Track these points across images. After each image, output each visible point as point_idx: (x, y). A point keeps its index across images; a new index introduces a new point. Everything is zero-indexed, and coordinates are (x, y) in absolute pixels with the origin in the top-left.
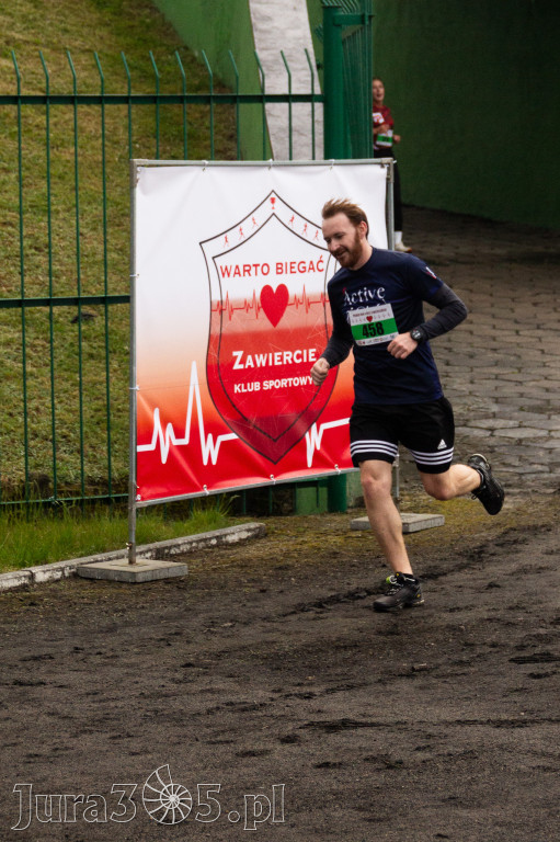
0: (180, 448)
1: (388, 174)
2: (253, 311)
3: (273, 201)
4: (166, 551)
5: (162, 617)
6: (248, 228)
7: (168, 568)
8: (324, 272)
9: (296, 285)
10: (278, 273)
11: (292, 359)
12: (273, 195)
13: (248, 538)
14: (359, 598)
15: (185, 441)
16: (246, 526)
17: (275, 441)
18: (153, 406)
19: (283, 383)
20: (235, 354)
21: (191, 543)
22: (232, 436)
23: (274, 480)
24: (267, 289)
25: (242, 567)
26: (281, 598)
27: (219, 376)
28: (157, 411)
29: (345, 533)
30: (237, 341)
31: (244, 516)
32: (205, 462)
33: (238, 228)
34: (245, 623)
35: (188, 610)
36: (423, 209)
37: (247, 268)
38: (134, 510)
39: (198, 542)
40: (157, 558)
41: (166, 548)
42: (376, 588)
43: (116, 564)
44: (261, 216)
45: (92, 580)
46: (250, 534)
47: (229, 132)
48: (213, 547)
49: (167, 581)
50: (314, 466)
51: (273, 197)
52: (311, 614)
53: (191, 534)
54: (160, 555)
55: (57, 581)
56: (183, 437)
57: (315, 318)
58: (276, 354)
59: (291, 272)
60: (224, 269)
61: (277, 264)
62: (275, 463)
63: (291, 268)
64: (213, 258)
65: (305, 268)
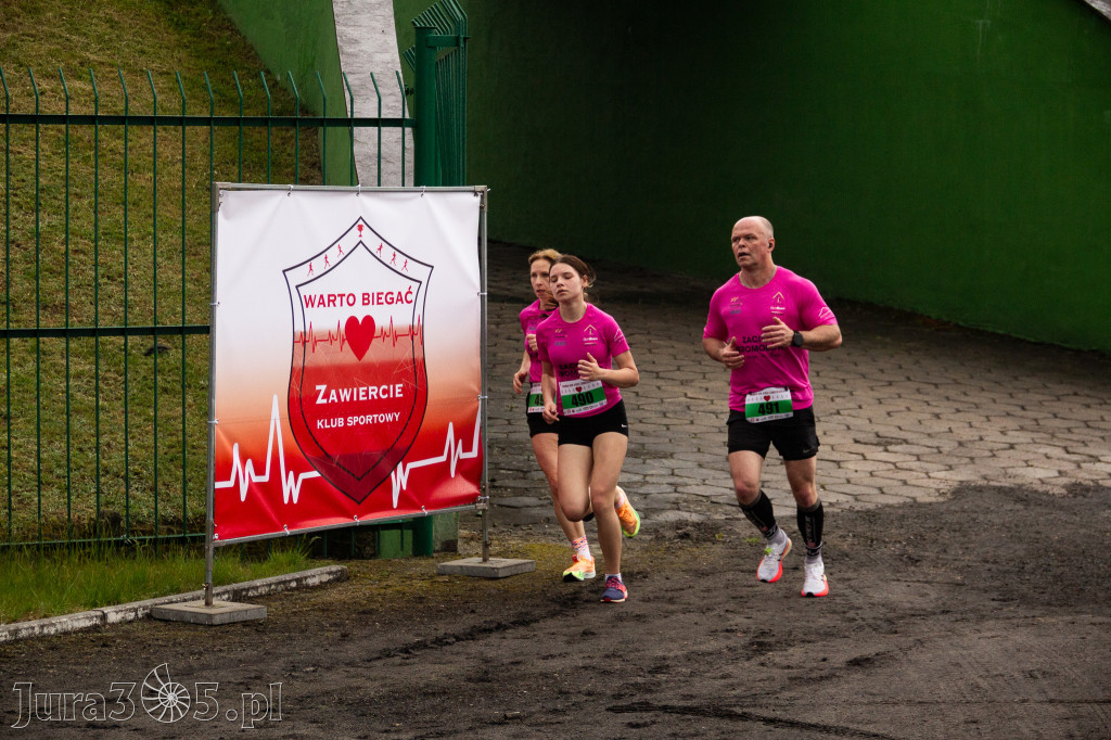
0: (259, 485)
1: (482, 202)
2: (337, 344)
3: (360, 228)
4: (244, 593)
5: (240, 661)
6: (334, 256)
7: (246, 611)
8: (413, 303)
9: (382, 317)
10: (364, 304)
11: (378, 394)
12: (361, 222)
13: (329, 582)
14: (447, 643)
15: (265, 478)
16: (328, 569)
17: (359, 479)
18: (232, 441)
19: (368, 419)
20: (318, 388)
21: (270, 585)
22: (315, 474)
23: (357, 521)
24: (352, 321)
25: (323, 610)
26: (365, 643)
27: (301, 409)
28: (236, 446)
29: (431, 577)
30: (320, 374)
31: (327, 558)
32: (286, 501)
33: (323, 256)
34: (328, 669)
35: (267, 653)
36: (510, 245)
37: (332, 298)
38: (212, 548)
39: (280, 583)
40: (234, 600)
41: (244, 589)
42: (464, 634)
43: (191, 605)
44: (347, 244)
45: (167, 621)
46: (331, 577)
47: (312, 160)
48: (292, 589)
49: (245, 623)
50: (399, 507)
51: (360, 224)
52: (397, 660)
53: (269, 576)
54: (237, 596)
55: (131, 622)
56: (263, 474)
57: (402, 352)
58: (361, 389)
59: (378, 303)
60: (308, 298)
61: (364, 294)
62: (359, 503)
63: (378, 298)
64: (297, 287)
65: (393, 299)
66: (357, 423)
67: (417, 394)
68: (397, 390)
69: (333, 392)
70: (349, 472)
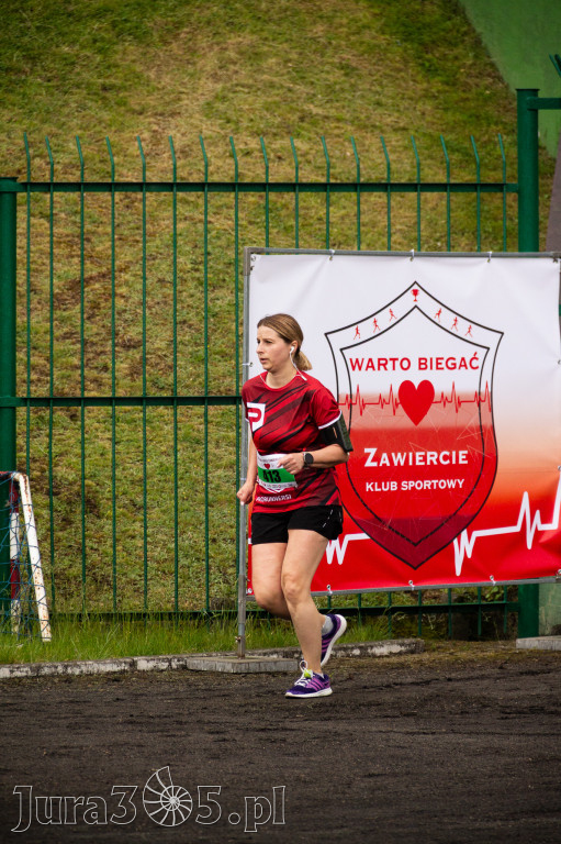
2: (389, 408)
3: (415, 293)
6: (384, 320)
8: (479, 370)
9: (442, 382)
10: (420, 368)
12: (416, 287)
13: (399, 653)
17: (415, 545)
19: (427, 484)
20: (366, 450)
22: (363, 536)
24: (406, 386)
27: (346, 472)
30: (369, 437)
32: (329, 560)
33: (372, 319)
37: (383, 362)
38: (243, 603)
44: (400, 308)
46: (403, 649)
48: (354, 656)
50: (464, 576)
51: (415, 289)
55: (161, 671)
57: (468, 418)
58: (418, 454)
59: (437, 368)
61: (420, 359)
62: (415, 568)
63: (438, 364)
64: (341, 350)
65: (455, 364)
66: (414, 488)
67: (484, 463)
68: (462, 457)
69: (385, 455)
70: (403, 536)
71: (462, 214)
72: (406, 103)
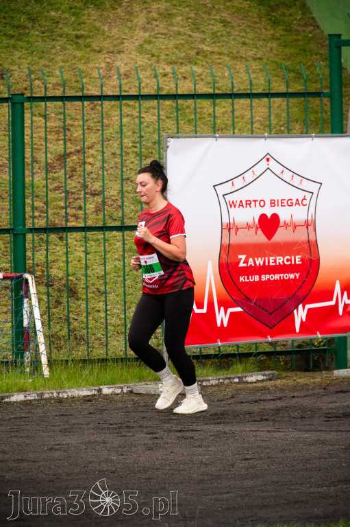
0: (200, 315)
2: (253, 230)
3: (268, 160)
6: (249, 177)
8: (307, 206)
9: (284, 214)
10: (271, 206)
11: (283, 262)
12: (268, 156)
13: (262, 380)
15: (204, 311)
17: (271, 314)
19: (277, 277)
20: (240, 257)
22: (239, 309)
23: (270, 339)
24: (263, 217)
27: (228, 270)
32: (219, 325)
33: (242, 177)
37: (249, 202)
39: (223, 379)
44: (258, 170)
46: (265, 377)
48: (235, 383)
50: (301, 332)
51: (268, 158)
55: (117, 394)
56: (202, 308)
57: (301, 236)
58: (271, 258)
59: (282, 206)
60: (231, 203)
61: (271, 200)
62: (271, 328)
63: (282, 203)
64: (223, 196)
65: (292, 203)
66: (269, 279)
68: (298, 260)
69: (251, 260)
70: (263, 309)
71: (296, 109)
72: (261, 43)
